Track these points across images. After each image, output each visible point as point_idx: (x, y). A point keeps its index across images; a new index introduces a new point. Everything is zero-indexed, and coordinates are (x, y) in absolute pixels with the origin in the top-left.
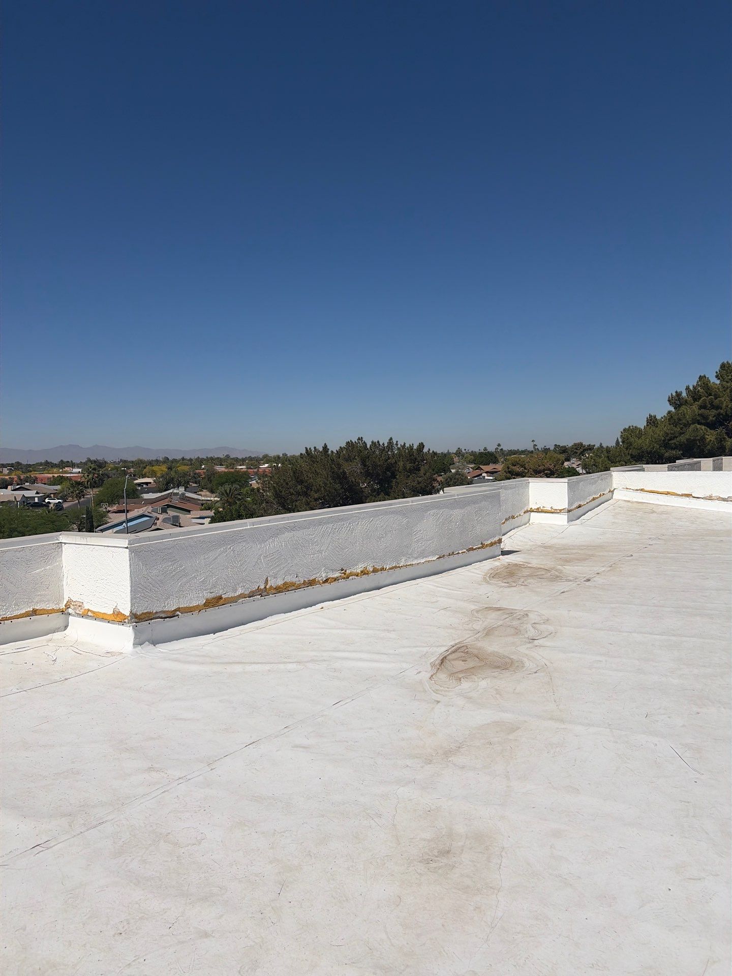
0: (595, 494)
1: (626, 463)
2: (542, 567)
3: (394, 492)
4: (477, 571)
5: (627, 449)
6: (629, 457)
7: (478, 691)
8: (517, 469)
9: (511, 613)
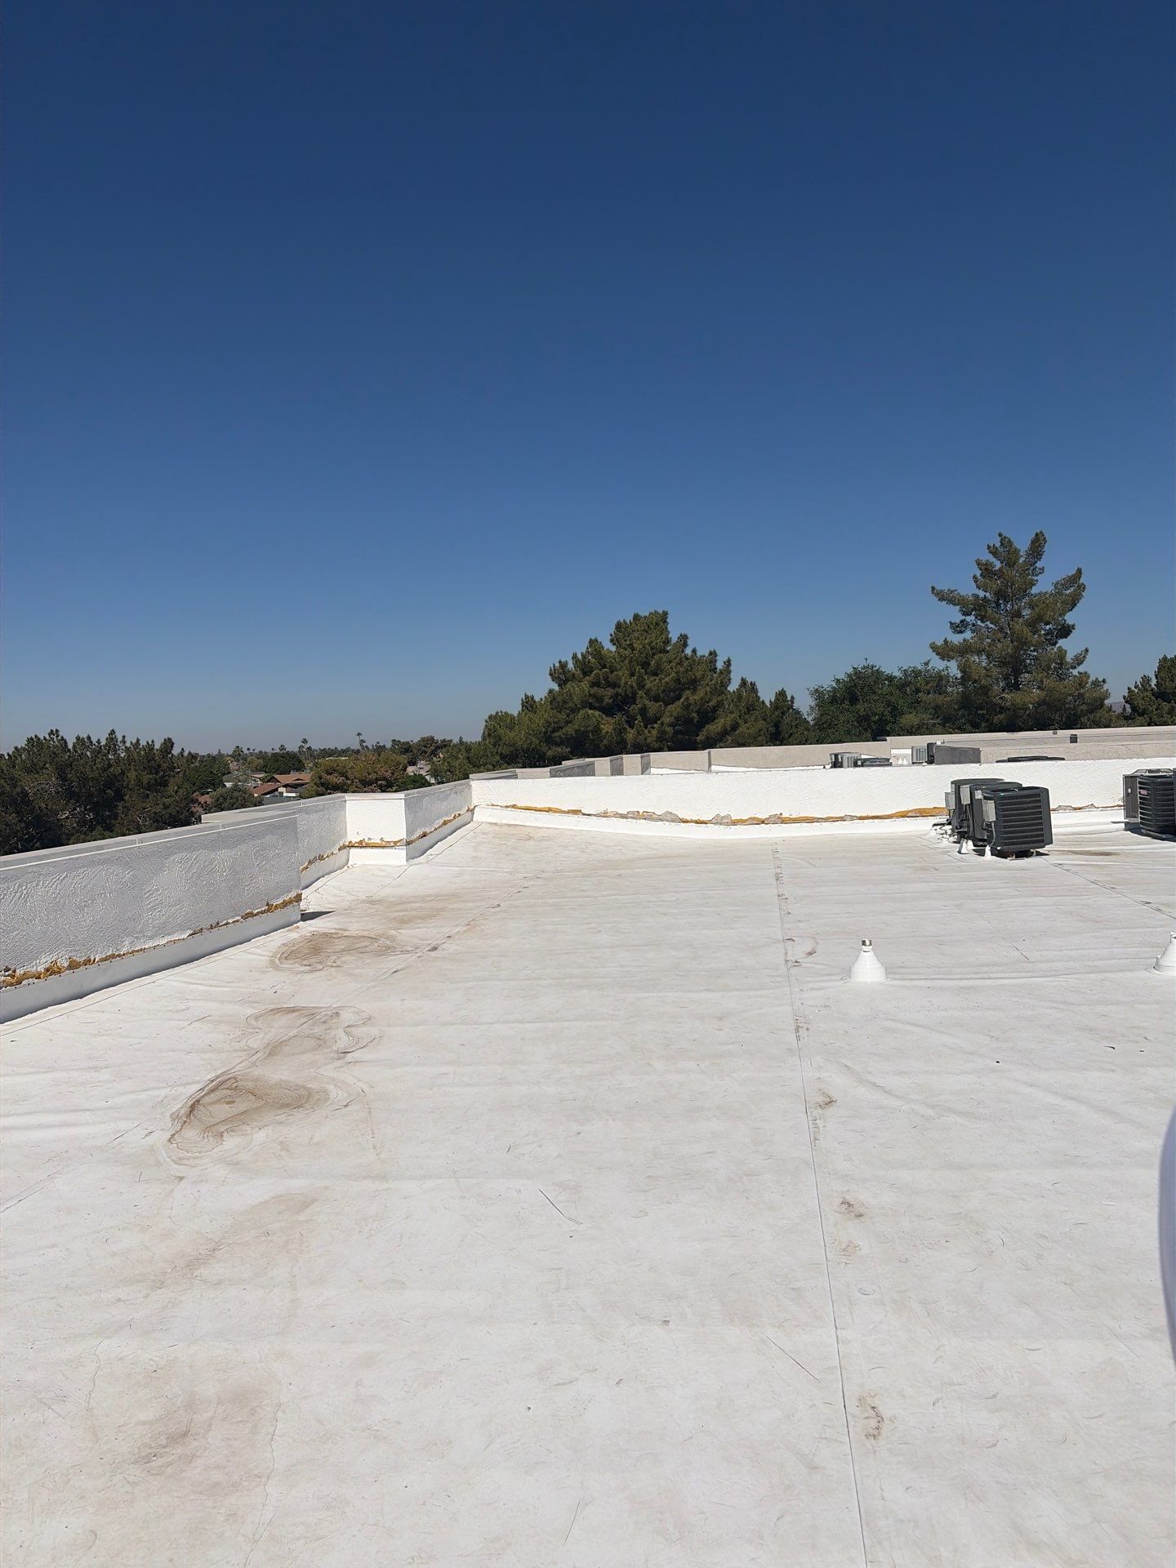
0: (447, 815)
1: (494, 766)
2: (365, 933)
3: (122, 824)
4: (259, 951)
5: (494, 745)
6: (498, 758)
7: (250, 1150)
8: (335, 779)
9: (311, 1014)
